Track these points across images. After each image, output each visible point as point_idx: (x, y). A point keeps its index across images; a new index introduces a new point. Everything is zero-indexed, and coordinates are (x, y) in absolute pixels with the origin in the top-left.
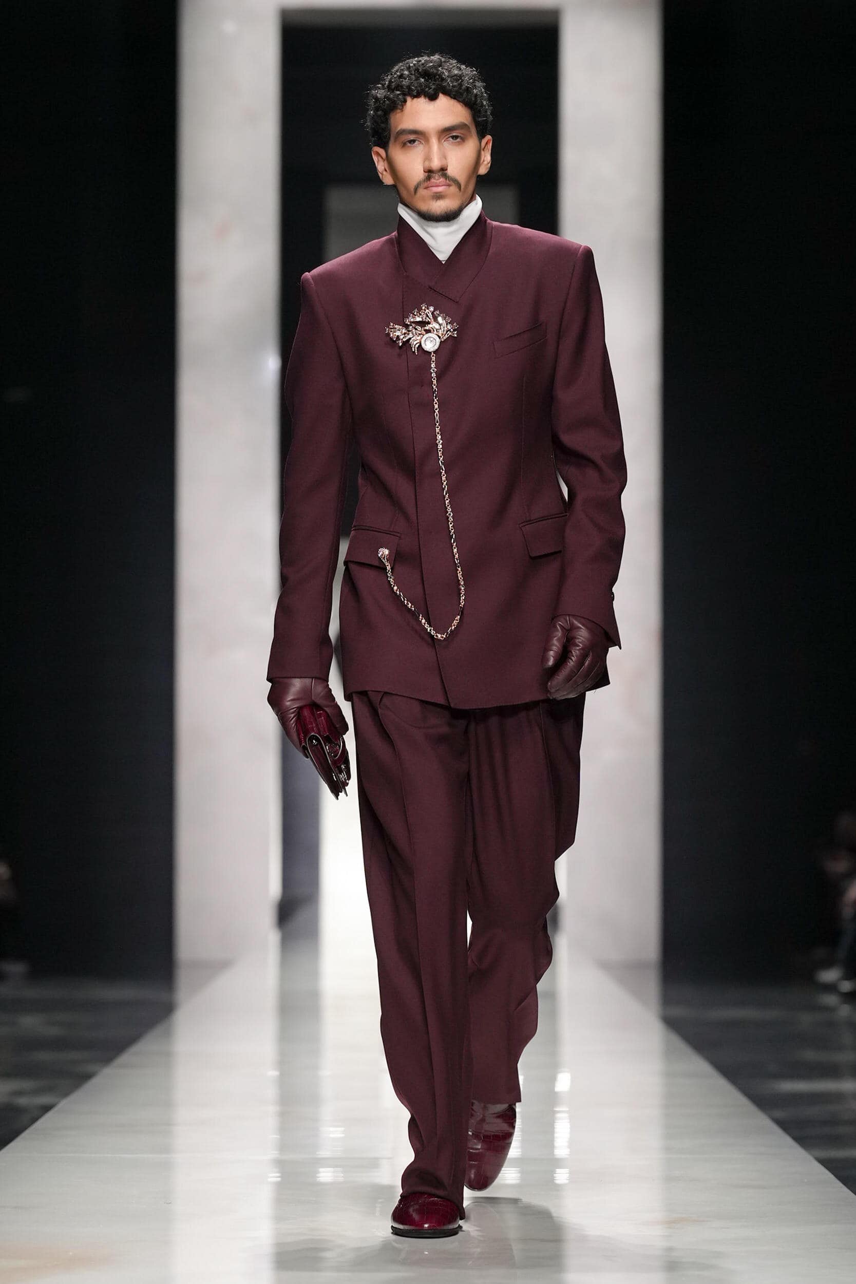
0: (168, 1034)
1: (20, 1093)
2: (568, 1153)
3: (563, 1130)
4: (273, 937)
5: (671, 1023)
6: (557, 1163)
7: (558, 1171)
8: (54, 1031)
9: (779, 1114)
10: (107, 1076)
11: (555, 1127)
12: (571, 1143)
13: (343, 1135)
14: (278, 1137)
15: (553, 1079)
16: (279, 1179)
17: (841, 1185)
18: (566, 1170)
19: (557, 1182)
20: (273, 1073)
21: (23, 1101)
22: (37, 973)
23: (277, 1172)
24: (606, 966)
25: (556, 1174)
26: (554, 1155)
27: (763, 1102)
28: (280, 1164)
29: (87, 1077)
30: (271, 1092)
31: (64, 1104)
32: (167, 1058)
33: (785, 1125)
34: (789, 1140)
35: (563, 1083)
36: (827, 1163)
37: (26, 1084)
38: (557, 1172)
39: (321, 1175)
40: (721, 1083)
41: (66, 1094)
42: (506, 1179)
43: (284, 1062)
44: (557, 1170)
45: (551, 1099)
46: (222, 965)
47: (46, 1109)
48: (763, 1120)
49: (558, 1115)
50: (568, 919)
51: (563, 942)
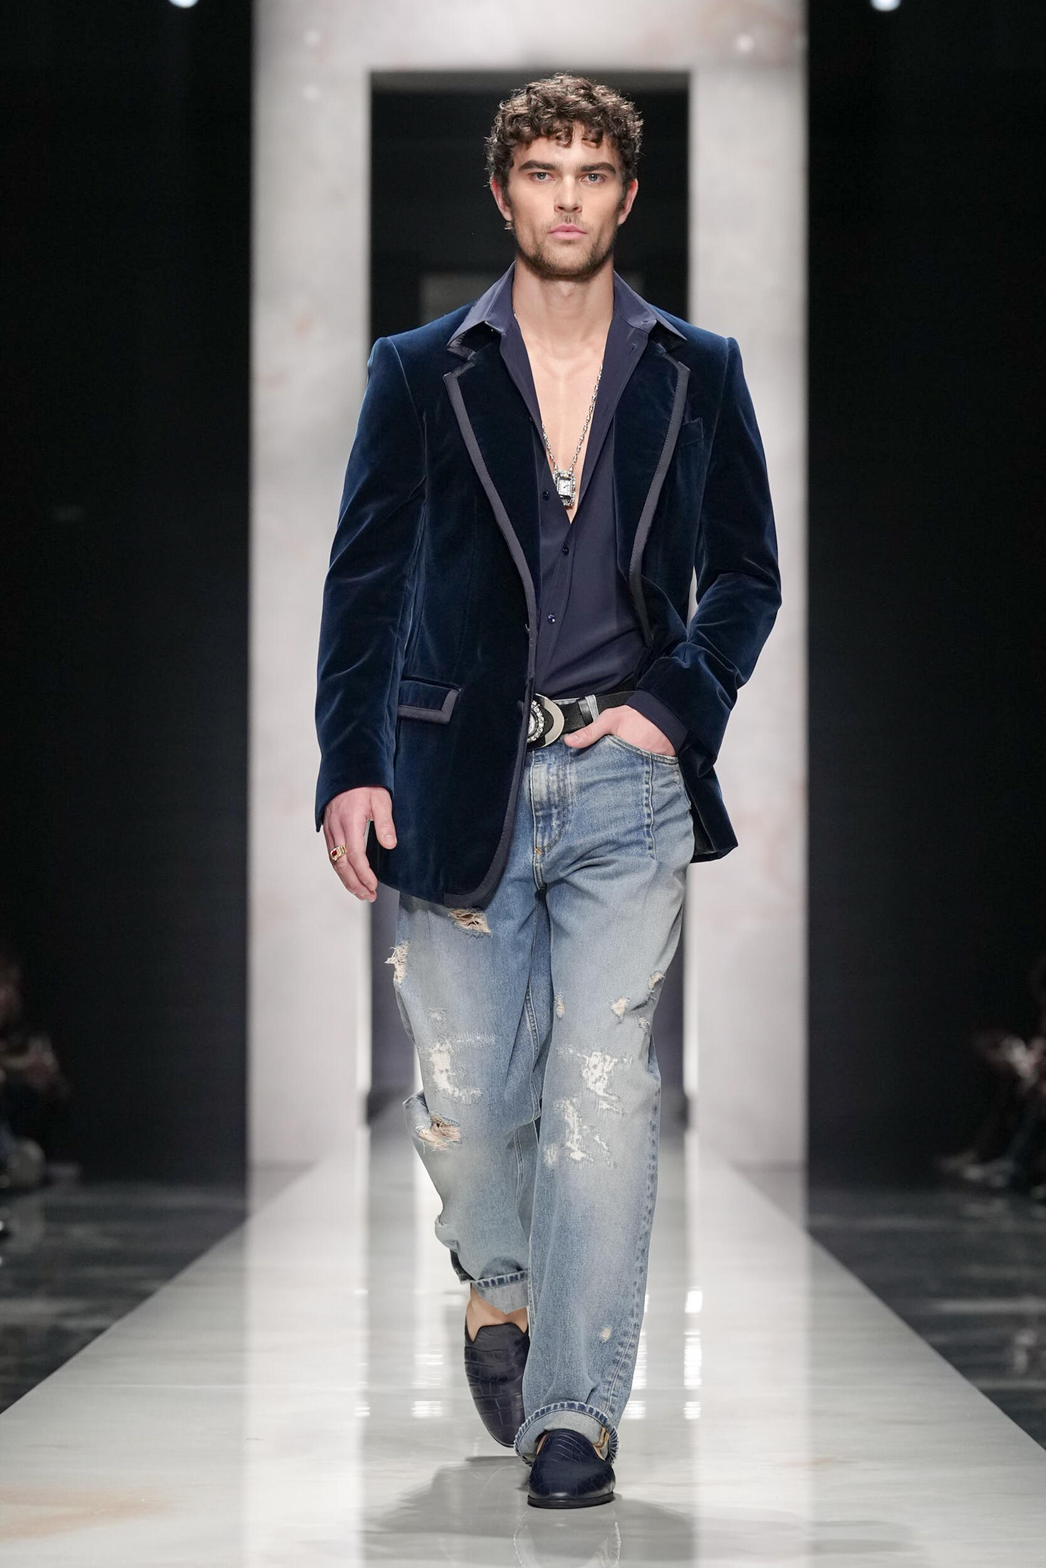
0: (240, 1247)
1: (68, 1315)
2: (700, 1384)
3: (694, 1356)
4: (361, 1135)
5: (817, 1234)
6: (686, 1395)
7: (689, 1404)
8: (108, 1244)
9: (941, 1339)
10: (167, 1295)
11: (685, 1353)
12: (704, 1372)
13: (442, 1363)
14: (366, 1364)
15: (683, 1299)
16: (368, 1414)
17: (1009, 1420)
18: (698, 1404)
19: (688, 1417)
20: (361, 1292)
21: (71, 1324)
22: (90, 1177)
23: (368, 1406)
24: (743, 1169)
25: (685, 1407)
26: (683, 1386)
27: (920, 1325)
28: (369, 1397)
29: (145, 1296)
30: (359, 1314)
31: (117, 1327)
32: (239, 1276)
33: (946, 1352)
34: (948, 1368)
35: (694, 1302)
36: (991, 1395)
37: (76, 1305)
38: (687, 1405)
39: (416, 1409)
40: (873, 1302)
41: (120, 1315)
43: (374, 1279)
44: (687, 1403)
45: (680, 1322)
46: (301, 1168)
47: (98, 1332)
48: (920, 1346)
49: (689, 1340)
50: (700, 1115)
51: (694, 1141)
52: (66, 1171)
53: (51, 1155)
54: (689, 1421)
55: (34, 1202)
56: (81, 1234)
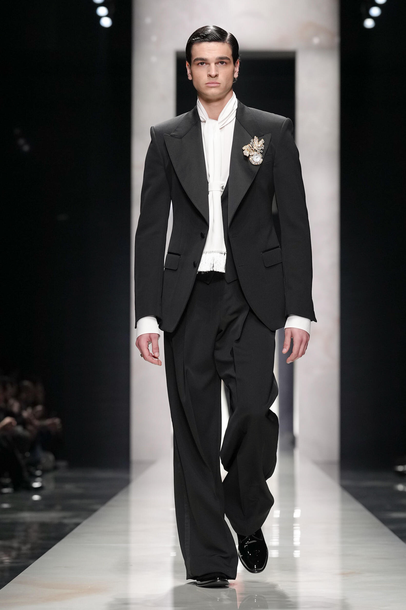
0: (128, 493)
1: (65, 518)
2: (299, 543)
3: (297, 534)
5: (345, 487)
6: (295, 548)
7: (295, 551)
8: (79, 491)
10: (103, 510)
11: (294, 532)
12: (301, 540)
14: (174, 536)
15: (293, 512)
16: (175, 555)
18: (299, 551)
19: (295, 556)
21: (66, 521)
23: (175, 552)
24: (316, 463)
25: (294, 553)
26: (293, 545)
27: (386, 522)
28: (176, 548)
29: (94, 511)
30: (171, 518)
31: (85, 522)
32: (127, 503)
34: (397, 538)
35: (297, 514)
37: (68, 514)
40: (366, 513)
41: (86, 518)
42: (273, 555)
45: (292, 521)
46: (151, 463)
47: (78, 524)
48: (386, 530)
49: (295, 528)
50: (300, 443)
51: (297, 452)
52: (62, 464)
53: (57, 458)
54: (295, 558)
55: (52, 475)
56: (69, 487)
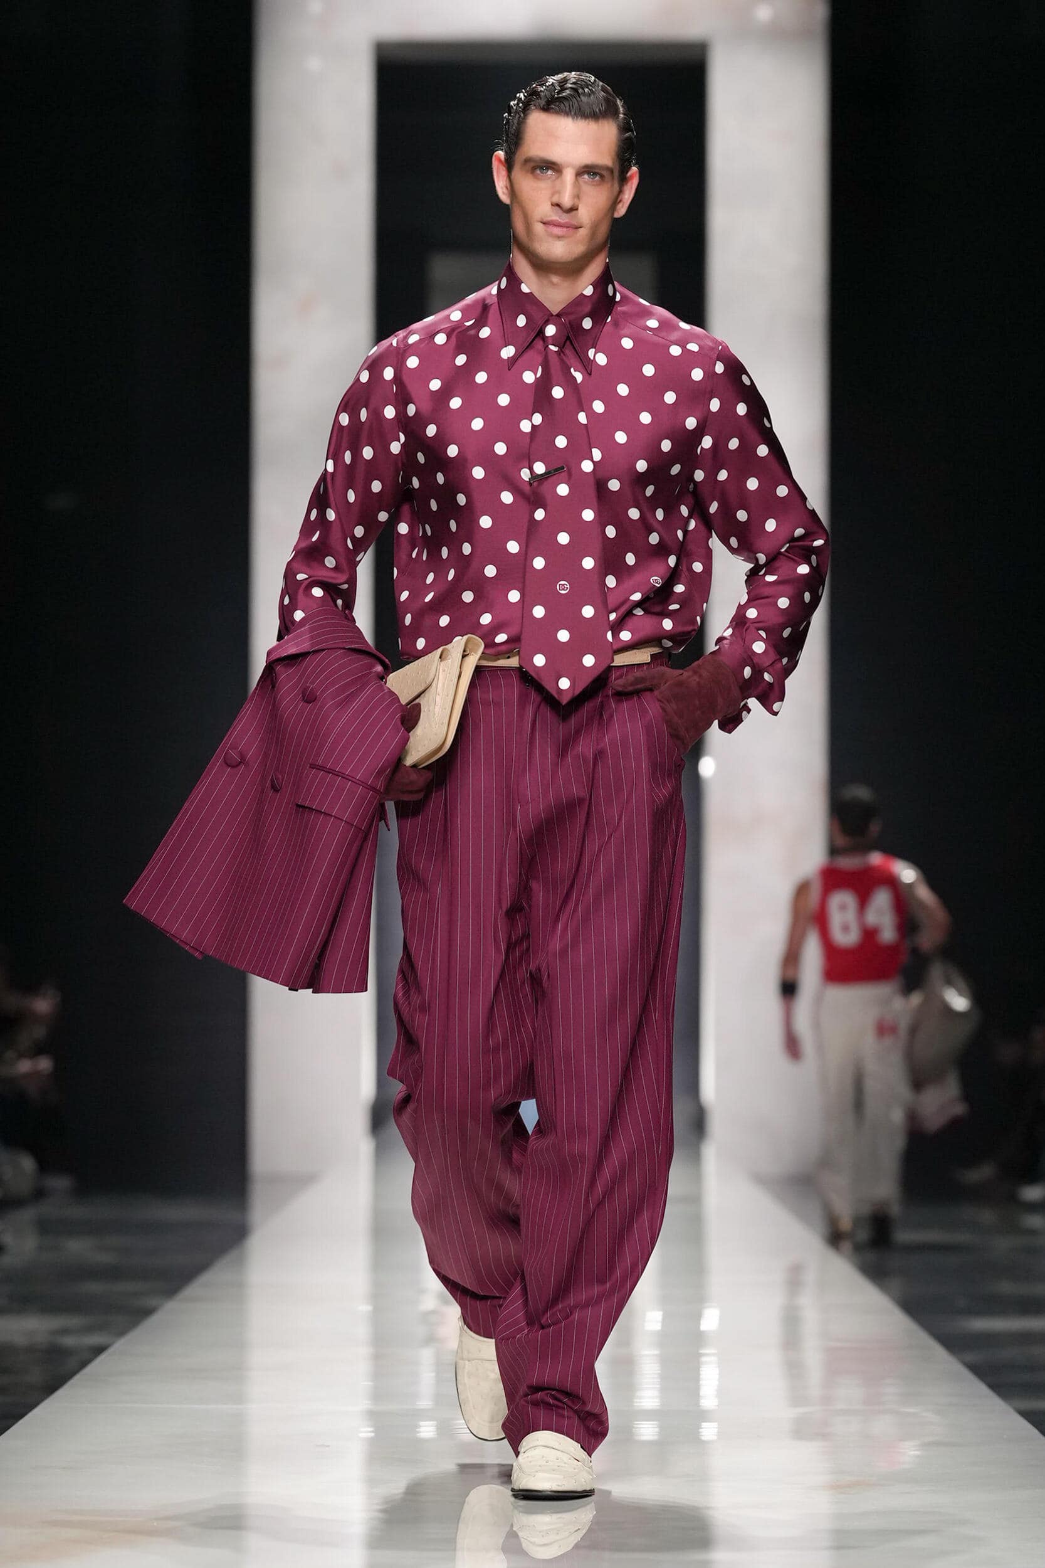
0: (240, 1264)
1: (65, 1331)
2: (716, 1403)
3: (710, 1377)
4: (365, 1146)
6: (703, 1416)
7: (704, 1425)
8: (105, 1259)
9: (972, 1357)
10: (170, 1312)
11: (701, 1372)
12: (720, 1392)
14: (370, 1383)
15: (698, 1315)
16: (373, 1434)
18: (715, 1425)
19: (704, 1439)
20: (365, 1308)
21: (69, 1341)
22: (84, 1189)
23: (372, 1426)
24: (763, 1180)
25: (701, 1428)
26: (699, 1406)
27: (952, 1343)
28: (373, 1416)
29: (148, 1312)
30: (363, 1331)
31: (120, 1344)
32: (238, 1291)
33: (979, 1371)
34: (983, 1388)
35: (710, 1320)
36: (1028, 1415)
37: (74, 1321)
39: (422, 1429)
41: (122, 1333)
42: (643, 1435)
43: (379, 1295)
45: (695, 1340)
46: (306, 1179)
47: (99, 1350)
48: (952, 1365)
49: (703, 1359)
50: (717, 1126)
51: (710, 1152)
52: (60, 1183)
54: (705, 1442)
55: (27, 1215)
56: (78, 1248)
